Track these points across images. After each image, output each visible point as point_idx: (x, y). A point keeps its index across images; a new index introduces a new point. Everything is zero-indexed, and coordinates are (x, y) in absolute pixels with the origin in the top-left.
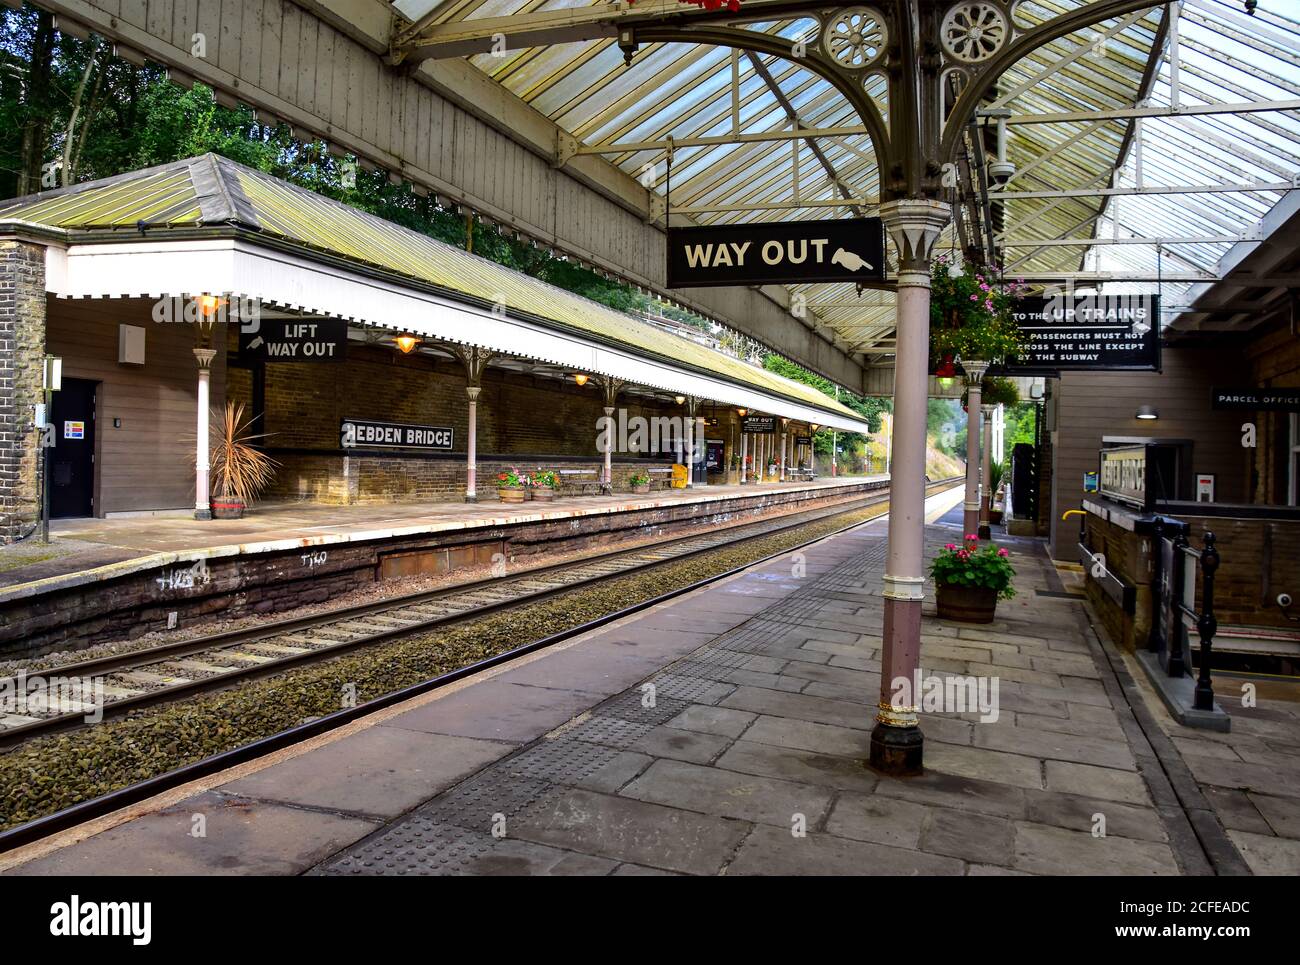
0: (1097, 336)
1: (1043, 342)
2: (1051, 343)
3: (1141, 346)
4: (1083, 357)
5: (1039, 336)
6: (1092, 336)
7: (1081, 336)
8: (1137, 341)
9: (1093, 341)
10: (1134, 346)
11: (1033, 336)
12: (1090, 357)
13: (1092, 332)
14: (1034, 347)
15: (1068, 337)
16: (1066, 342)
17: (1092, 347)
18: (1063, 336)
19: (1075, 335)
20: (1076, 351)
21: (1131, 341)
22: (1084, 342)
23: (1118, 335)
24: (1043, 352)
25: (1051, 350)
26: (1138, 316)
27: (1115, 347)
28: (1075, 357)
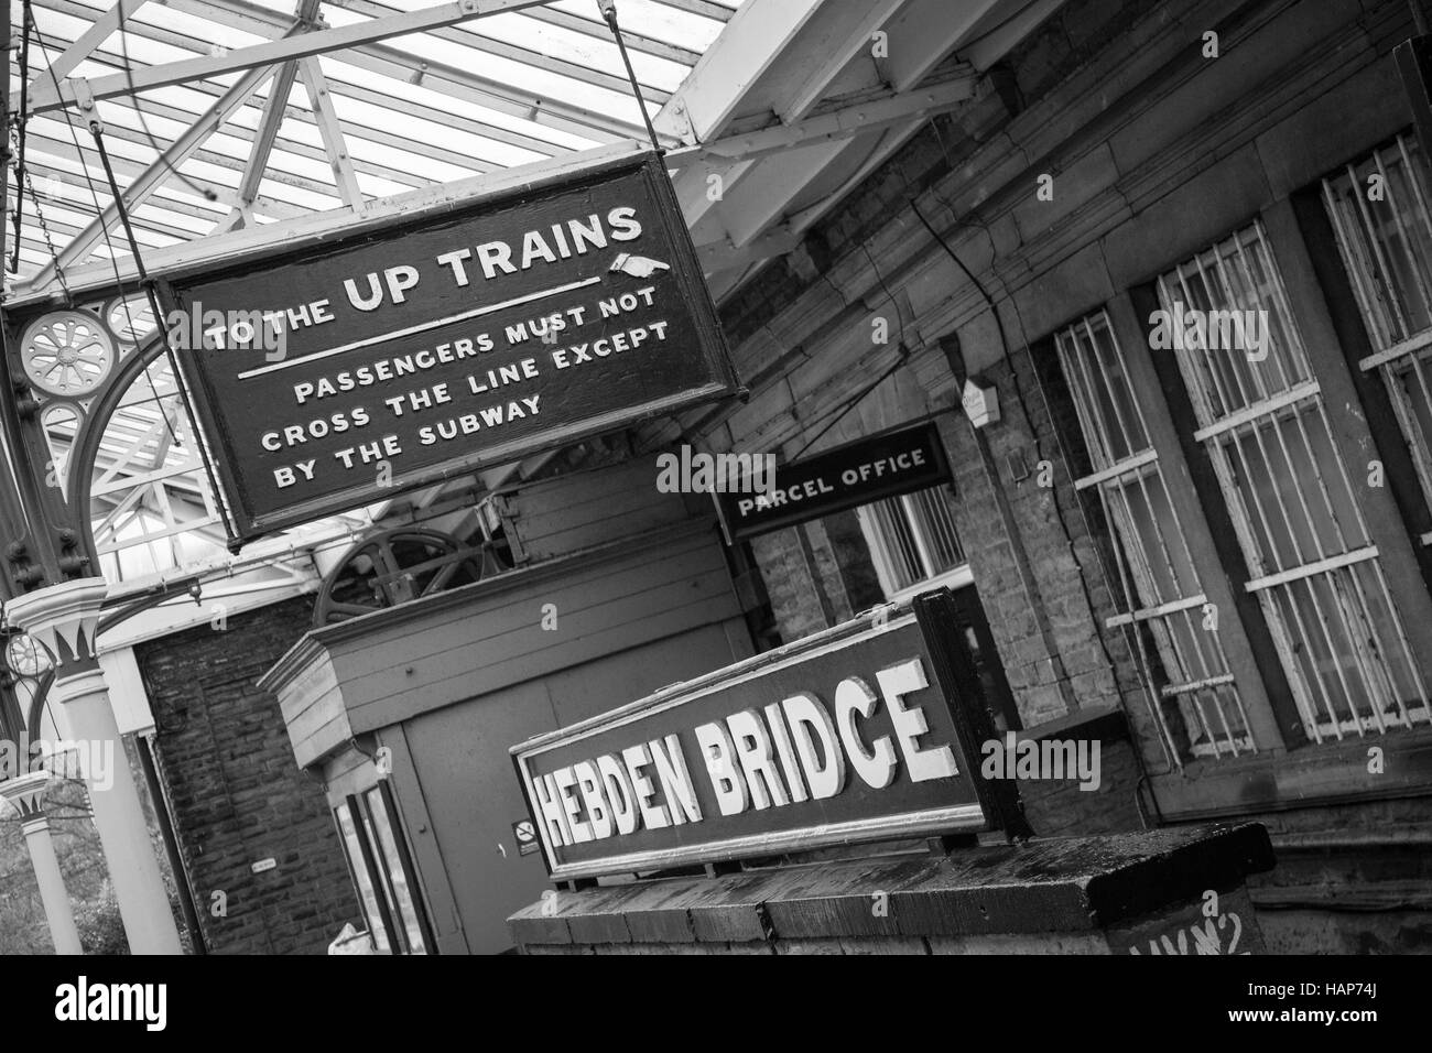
0: (516, 334)
1: (342, 401)
2: (371, 396)
3: (659, 327)
4: (493, 416)
5: (325, 386)
6: (499, 337)
7: (464, 347)
8: (641, 316)
9: (509, 353)
10: (638, 336)
11: (302, 391)
12: (514, 410)
13: (494, 323)
14: (319, 429)
15: (422, 360)
16: (421, 379)
17: (509, 374)
18: (403, 365)
19: (442, 351)
20: (465, 403)
21: (622, 322)
22: (479, 364)
23: (577, 312)
24: (356, 436)
25: (383, 423)
26: (617, 235)
27: (581, 354)
28: (469, 424)
